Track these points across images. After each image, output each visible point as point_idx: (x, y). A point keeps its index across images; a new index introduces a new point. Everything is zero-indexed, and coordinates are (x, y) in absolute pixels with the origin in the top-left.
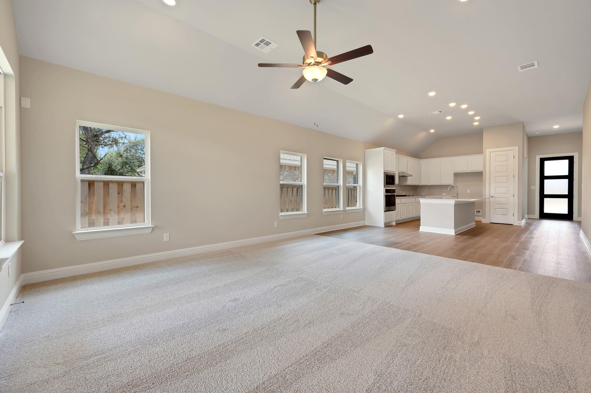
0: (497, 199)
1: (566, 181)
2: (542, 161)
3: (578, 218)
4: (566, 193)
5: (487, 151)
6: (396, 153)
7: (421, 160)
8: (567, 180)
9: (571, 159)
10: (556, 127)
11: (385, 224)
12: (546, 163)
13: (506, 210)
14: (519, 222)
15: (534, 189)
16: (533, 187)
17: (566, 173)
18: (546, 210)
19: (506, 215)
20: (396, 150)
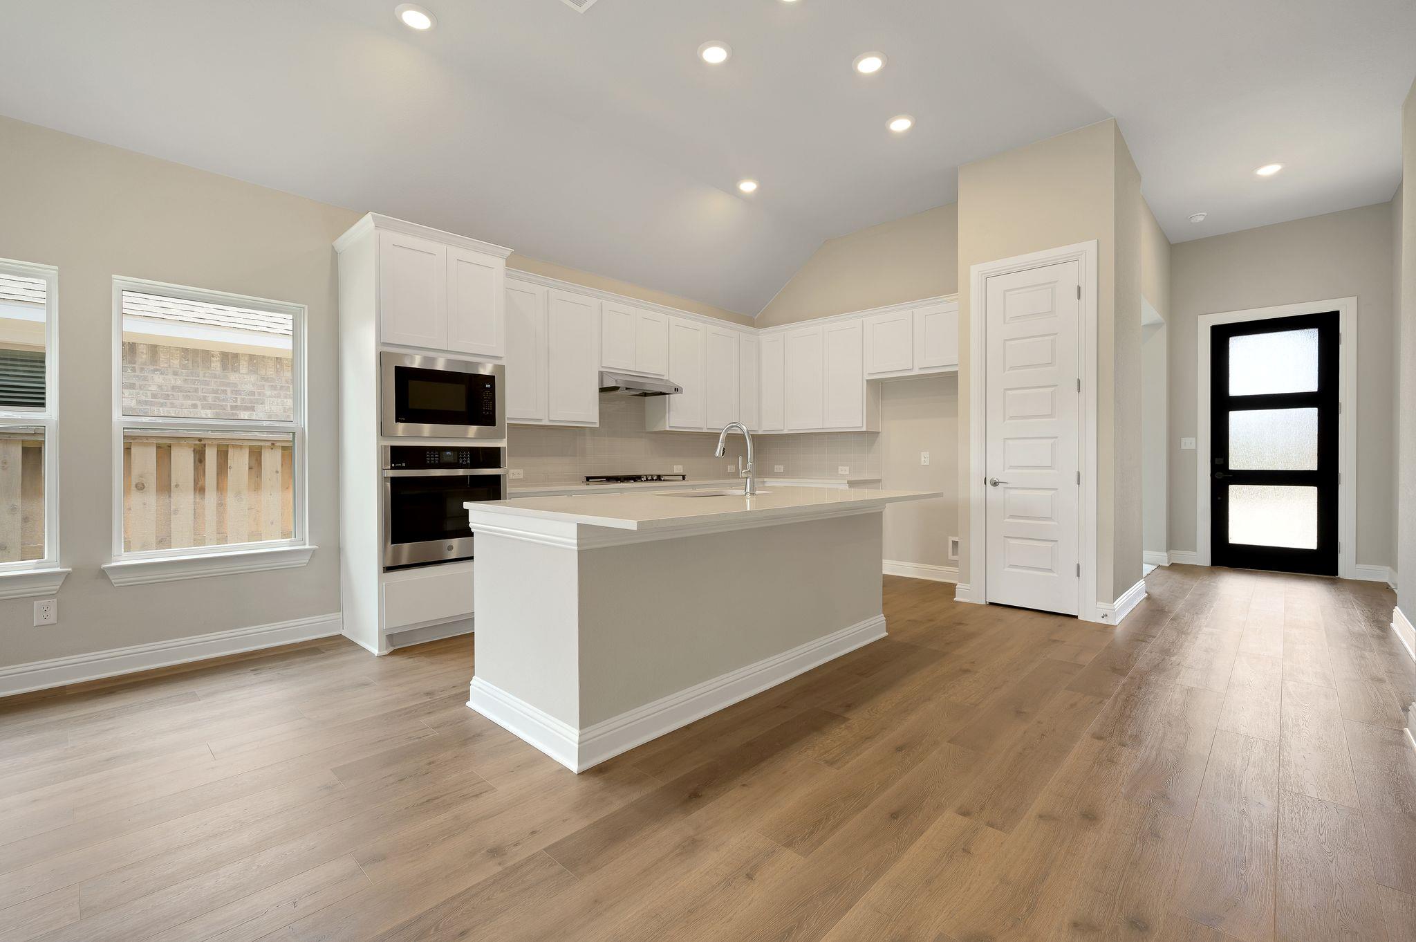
0: (1013, 492)
1: (1310, 415)
2: (1221, 336)
3: (1359, 566)
4: (1311, 464)
5: (973, 273)
6: (509, 263)
7: (762, 331)
8: (1313, 412)
9: (1327, 326)
10: (1269, 170)
11: (391, 638)
12: (1237, 345)
13: (1050, 545)
14: (1104, 607)
15: (1194, 448)
16: (1187, 443)
17: (1310, 384)
18: (1238, 535)
19: (1050, 570)
20: (508, 251)
